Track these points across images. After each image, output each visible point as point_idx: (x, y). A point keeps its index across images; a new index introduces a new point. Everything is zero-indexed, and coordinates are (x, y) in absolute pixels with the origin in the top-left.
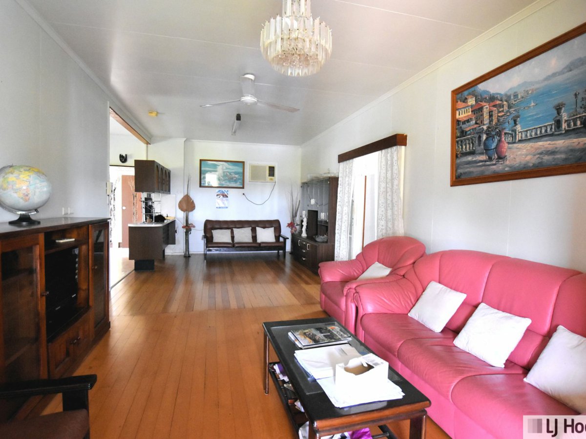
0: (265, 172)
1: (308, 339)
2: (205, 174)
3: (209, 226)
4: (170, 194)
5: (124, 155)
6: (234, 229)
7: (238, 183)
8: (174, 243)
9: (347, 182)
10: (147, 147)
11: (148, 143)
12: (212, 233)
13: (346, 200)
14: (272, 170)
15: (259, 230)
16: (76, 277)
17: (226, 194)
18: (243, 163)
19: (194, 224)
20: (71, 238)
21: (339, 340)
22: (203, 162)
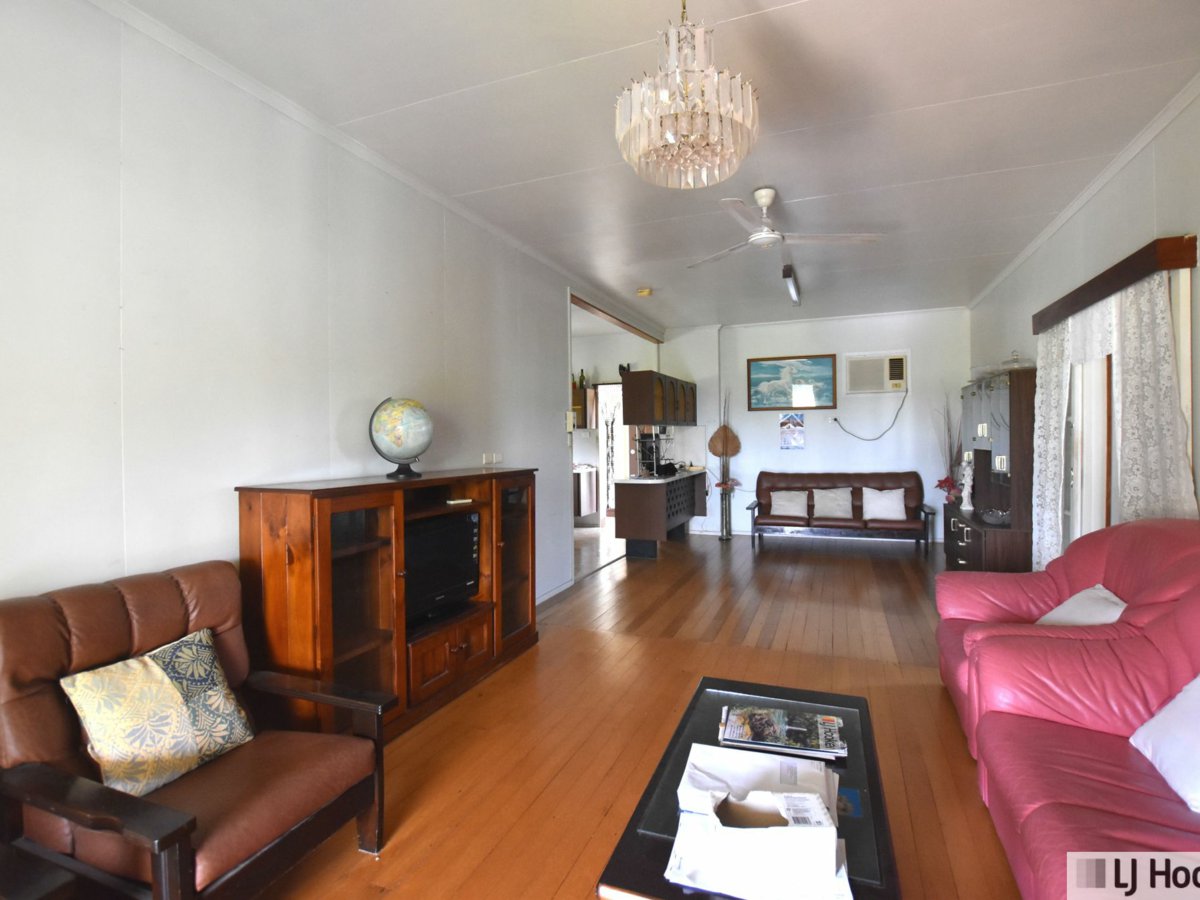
0: (883, 371)
1: (747, 728)
2: (757, 384)
3: (766, 485)
4: (696, 425)
5: (625, 365)
6: (814, 490)
7: (824, 398)
8: (703, 513)
9: (1055, 379)
10: (658, 348)
11: (659, 342)
12: (770, 497)
13: (1053, 423)
14: (897, 368)
15: (868, 494)
16: (475, 556)
17: (799, 421)
18: (833, 357)
19: (740, 480)
20: (464, 498)
21: (817, 747)
22: (753, 364)
